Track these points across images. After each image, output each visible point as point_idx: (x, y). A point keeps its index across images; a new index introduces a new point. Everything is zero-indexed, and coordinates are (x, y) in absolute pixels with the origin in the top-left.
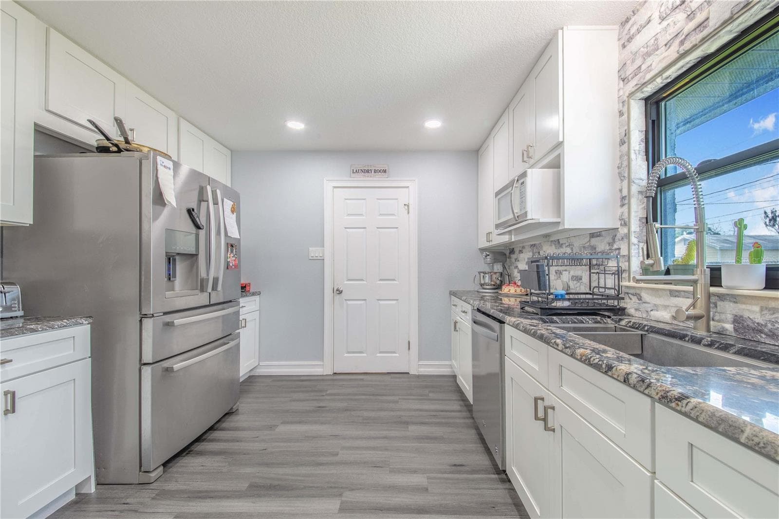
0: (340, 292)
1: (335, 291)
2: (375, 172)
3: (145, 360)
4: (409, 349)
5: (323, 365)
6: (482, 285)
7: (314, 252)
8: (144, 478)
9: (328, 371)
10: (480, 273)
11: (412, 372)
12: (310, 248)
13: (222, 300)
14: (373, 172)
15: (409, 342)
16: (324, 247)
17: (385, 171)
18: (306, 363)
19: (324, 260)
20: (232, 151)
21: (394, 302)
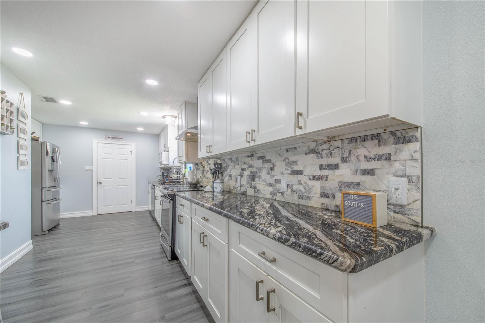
0: (100, 183)
1: (98, 183)
2: (117, 138)
3: (43, 200)
4: (132, 203)
5: (92, 212)
6: (160, 179)
7: (88, 168)
8: (43, 233)
9: (96, 214)
10: (159, 175)
11: (134, 210)
12: (86, 166)
13: (52, 186)
14: (116, 138)
15: (132, 201)
16: (92, 166)
17: (121, 139)
18: (84, 212)
19: (92, 171)
20: (43, 124)
21: (126, 186)
